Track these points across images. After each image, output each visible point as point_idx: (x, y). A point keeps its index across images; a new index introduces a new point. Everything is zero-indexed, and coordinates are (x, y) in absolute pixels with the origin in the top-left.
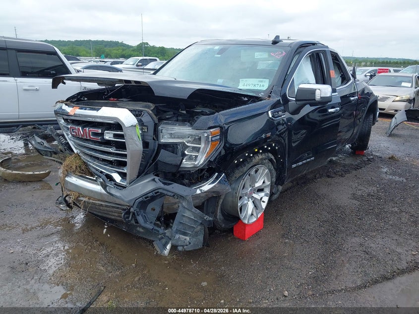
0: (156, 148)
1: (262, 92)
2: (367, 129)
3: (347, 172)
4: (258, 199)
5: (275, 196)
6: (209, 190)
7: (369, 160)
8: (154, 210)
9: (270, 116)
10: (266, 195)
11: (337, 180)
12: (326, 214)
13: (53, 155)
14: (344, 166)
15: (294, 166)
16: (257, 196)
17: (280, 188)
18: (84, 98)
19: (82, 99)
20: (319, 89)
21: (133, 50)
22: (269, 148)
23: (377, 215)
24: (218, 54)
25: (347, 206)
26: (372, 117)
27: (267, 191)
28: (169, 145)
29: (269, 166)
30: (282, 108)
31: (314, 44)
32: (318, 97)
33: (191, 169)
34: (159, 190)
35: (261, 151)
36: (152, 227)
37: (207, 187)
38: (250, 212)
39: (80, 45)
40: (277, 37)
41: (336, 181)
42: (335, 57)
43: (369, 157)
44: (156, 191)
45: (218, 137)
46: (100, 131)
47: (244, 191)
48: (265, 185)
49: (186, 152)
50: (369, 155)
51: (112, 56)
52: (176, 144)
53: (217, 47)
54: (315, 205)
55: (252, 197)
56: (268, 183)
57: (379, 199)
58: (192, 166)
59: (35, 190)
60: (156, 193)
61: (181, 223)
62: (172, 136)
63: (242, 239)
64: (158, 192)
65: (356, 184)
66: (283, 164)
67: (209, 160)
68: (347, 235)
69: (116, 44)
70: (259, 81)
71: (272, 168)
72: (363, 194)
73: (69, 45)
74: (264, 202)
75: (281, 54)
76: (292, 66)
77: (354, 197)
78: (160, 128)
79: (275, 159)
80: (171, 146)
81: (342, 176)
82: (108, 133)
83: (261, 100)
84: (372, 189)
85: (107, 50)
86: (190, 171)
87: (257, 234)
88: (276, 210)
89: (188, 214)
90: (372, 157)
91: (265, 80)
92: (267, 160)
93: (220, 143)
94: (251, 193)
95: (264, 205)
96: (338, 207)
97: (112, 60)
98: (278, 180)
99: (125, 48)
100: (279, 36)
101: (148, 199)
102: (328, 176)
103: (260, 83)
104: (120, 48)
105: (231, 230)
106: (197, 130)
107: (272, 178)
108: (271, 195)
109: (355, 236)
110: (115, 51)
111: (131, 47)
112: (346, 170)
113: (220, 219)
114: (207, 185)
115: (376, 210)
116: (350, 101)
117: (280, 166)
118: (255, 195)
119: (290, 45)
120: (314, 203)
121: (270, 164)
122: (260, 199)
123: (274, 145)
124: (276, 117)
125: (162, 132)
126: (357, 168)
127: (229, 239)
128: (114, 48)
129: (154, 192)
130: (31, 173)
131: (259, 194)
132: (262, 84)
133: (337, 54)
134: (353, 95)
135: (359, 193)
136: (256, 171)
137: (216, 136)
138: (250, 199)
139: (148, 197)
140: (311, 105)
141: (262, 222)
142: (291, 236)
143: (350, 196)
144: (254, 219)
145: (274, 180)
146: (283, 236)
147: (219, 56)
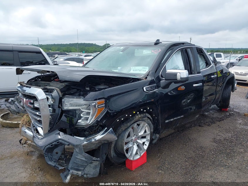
0: (60, 113)
1: (142, 75)
2: (228, 95)
3: (213, 122)
4: (141, 144)
5: (154, 142)
6: (100, 139)
7: (230, 115)
8: (57, 153)
9: (145, 90)
10: (147, 141)
11: (206, 128)
12: (192, 152)
13: (18, 114)
14: (212, 118)
15: (167, 121)
16: (141, 141)
17: (158, 136)
18: (39, 80)
19: (38, 80)
20: (180, 73)
21: (101, 48)
22: (145, 111)
23: (228, 155)
24: (121, 52)
25: (208, 147)
26: (231, 87)
27: (148, 138)
28: (70, 110)
29: (148, 122)
30: (155, 85)
31: (183, 44)
32: (178, 78)
33: (84, 126)
34: (60, 141)
35: (138, 113)
36: (54, 165)
37: (99, 137)
38: (134, 152)
39: (72, 46)
40: (158, 40)
41: (204, 129)
42: (200, 51)
43: (230, 113)
44: (58, 141)
45: (104, 105)
46: (32, 101)
47: (129, 139)
48: (146, 134)
49: (82, 115)
50: (231, 111)
51: (89, 52)
52: (75, 110)
53: (122, 48)
54: (186, 145)
55: (137, 142)
56: (148, 132)
57: (231, 142)
58: (85, 124)
59: (17, 132)
60: (58, 143)
61: (75, 163)
62: (71, 105)
63: (130, 170)
64: (59, 142)
65: (218, 132)
66: (158, 120)
67: (97, 120)
68: (203, 169)
69: (92, 45)
70: (143, 68)
71: (151, 123)
72: (221, 139)
73: (66, 46)
74: (146, 145)
75: (158, 51)
76: (165, 58)
77: (215, 140)
78: (63, 100)
79: (151, 117)
80: (72, 111)
81: (209, 125)
82: (36, 103)
83: (141, 80)
84: (229, 135)
85: (87, 48)
86: (84, 127)
87: (141, 166)
88: (159, 149)
89: (80, 157)
90: (232, 112)
91: (146, 67)
92: (146, 118)
93: (105, 109)
94: (136, 140)
95: (146, 147)
96: (201, 147)
97: (85, 54)
98: (155, 131)
99: (96, 47)
100: (159, 40)
101: (53, 146)
102: (200, 126)
103: (143, 69)
104: (94, 47)
105: (124, 164)
106: (87, 101)
107: (151, 129)
108: (151, 140)
109: (208, 170)
110: (91, 49)
111: (100, 46)
112: (213, 121)
113: (114, 156)
114: (98, 136)
115: (228, 151)
116: (211, 78)
117: (156, 121)
118: (138, 141)
119: (164, 45)
120: (185, 145)
121: (149, 120)
122: (142, 143)
123: (148, 108)
124: (149, 91)
125: (64, 103)
126: (221, 120)
127: (122, 169)
128: (90, 47)
129: (56, 142)
130: (16, 122)
131: (142, 140)
132: (144, 69)
133: (202, 49)
134: (213, 74)
135: (218, 138)
136: (138, 125)
137: (102, 104)
138: (135, 144)
139: (53, 145)
140: (175, 83)
141: (145, 158)
142: (163, 168)
143: (211, 140)
144: (138, 157)
145: (152, 130)
146: (158, 168)
147: (122, 53)
